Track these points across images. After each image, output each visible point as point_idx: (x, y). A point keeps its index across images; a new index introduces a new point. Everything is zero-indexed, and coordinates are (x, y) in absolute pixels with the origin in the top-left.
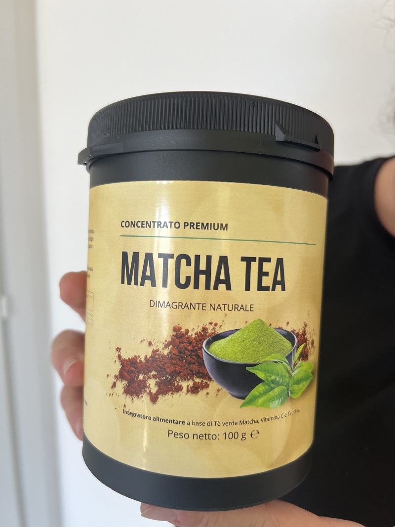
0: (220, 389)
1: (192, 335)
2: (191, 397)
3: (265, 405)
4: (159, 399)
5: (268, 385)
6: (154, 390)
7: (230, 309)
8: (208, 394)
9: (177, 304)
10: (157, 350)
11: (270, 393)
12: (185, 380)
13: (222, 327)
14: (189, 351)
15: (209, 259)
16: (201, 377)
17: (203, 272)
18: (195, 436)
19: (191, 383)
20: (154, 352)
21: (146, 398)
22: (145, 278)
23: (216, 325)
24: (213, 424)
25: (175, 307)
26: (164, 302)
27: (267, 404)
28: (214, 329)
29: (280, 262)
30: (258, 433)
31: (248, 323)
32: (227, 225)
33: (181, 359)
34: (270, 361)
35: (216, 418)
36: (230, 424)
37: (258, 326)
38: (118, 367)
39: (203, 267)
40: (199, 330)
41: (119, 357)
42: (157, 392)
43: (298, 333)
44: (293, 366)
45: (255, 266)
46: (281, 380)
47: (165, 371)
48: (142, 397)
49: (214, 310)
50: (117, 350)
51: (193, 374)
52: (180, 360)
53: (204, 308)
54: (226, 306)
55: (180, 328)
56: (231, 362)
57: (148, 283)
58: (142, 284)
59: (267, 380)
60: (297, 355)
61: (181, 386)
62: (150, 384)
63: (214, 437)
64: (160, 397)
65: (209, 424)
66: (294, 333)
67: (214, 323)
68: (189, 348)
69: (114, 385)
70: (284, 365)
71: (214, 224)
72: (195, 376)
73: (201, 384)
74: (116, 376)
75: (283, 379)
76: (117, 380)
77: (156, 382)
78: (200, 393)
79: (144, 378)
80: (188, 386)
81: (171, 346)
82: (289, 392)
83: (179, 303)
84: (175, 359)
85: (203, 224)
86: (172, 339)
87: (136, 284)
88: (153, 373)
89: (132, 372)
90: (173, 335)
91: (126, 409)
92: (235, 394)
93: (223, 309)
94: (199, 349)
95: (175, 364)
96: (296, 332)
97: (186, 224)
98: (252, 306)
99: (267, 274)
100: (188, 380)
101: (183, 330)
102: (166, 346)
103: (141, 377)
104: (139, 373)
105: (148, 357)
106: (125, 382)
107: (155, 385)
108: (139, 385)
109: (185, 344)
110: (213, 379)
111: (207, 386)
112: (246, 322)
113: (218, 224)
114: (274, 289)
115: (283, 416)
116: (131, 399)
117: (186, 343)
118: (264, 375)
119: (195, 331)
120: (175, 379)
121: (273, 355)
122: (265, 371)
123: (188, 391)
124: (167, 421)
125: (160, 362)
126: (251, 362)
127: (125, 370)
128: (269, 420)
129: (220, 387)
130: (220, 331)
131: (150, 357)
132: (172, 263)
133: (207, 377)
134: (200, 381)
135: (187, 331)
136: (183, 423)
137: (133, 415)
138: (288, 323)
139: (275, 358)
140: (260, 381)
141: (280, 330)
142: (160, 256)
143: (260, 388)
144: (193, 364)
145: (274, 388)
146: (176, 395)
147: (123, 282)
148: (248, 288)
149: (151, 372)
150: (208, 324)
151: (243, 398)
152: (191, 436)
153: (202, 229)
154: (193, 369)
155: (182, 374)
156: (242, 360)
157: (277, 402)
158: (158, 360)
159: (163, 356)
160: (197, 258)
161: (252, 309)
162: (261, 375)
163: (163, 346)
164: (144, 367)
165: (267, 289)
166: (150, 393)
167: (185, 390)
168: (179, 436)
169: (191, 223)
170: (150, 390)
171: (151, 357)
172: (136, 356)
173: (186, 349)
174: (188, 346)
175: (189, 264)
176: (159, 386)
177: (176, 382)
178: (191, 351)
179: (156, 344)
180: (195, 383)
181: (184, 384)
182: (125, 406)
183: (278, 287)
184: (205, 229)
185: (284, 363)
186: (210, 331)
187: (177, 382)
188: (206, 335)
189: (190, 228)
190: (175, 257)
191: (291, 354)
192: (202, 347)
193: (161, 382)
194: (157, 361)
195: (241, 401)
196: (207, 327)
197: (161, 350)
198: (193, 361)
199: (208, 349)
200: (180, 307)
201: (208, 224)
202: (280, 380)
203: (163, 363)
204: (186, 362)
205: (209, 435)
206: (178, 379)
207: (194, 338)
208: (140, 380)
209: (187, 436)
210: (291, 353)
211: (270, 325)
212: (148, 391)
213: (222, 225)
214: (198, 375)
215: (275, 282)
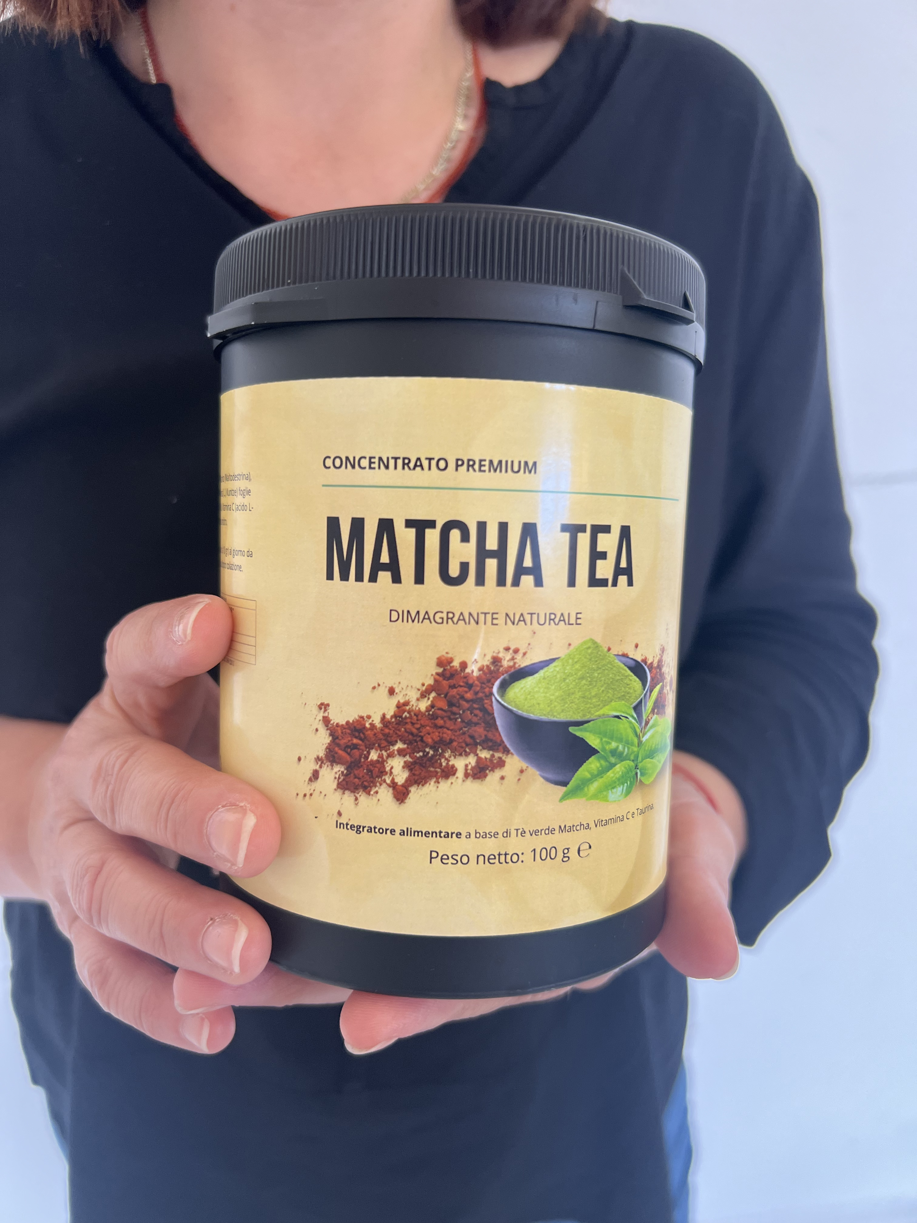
0: (524, 768)
1: (473, 672)
2: (472, 785)
3: (599, 794)
4: (410, 795)
5: (605, 759)
6: (401, 776)
7: (542, 622)
8: (502, 778)
9: (444, 615)
10: (407, 703)
11: (609, 773)
12: (461, 755)
13: (527, 655)
14: (467, 701)
15: (503, 528)
16: (490, 749)
17: (492, 554)
18: (481, 858)
19: (472, 760)
20: (399, 706)
21: (384, 793)
22: (377, 566)
23: (516, 651)
24: (514, 833)
25: (440, 621)
26: (418, 612)
27: (605, 793)
28: (513, 659)
29: (625, 532)
30: (590, 847)
31: (572, 647)
32: (535, 464)
33: (452, 717)
34: (608, 716)
35: (517, 823)
36: (543, 832)
37: (589, 651)
38: (324, 739)
39: (492, 544)
40: (487, 661)
41: (326, 721)
42: (406, 781)
43: (652, 663)
44: (643, 724)
45: (584, 539)
46: (626, 749)
47: (422, 740)
48: (377, 792)
49: (513, 623)
50: (321, 709)
51: (476, 744)
52: (450, 719)
53: (495, 622)
54: (535, 616)
55: (451, 661)
56: (544, 718)
57: (385, 576)
58: (373, 578)
59: (604, 749)
60: (650, 704)
61: (453, 766)
62: (392, 768)
63: (515, 858)
64: (413, 789)
65: (505, 835)
66: (646, 663)
67: (513, 648)
68: (469, 696)
69: (315, 776)
70: (630, 723)
71: (512, 462)
72: (479, 747)
73: (491, 760)
74: (318, 759)
75: (628, 748)
76: (321, 767)
77: (405, 762)
78: (489, 778)
79: (381, 756)
80: (466, 766)
81: (433, 694)
82: (638, 771)
83: (448, 613)
84: (442, 718)
85: (491, 462)
86: (436, 681)
87: (359, 578)
88: (399, 745)
89: (355, 747)
90: (437, 674)
91: (343, 820)
92: (550, 776)
93: (528, 621)
94: (486, 696)
95: (441, 727)
96: (649, 662)
97: (460, 463)
98: (579, 616)
99: (603, 556)
100: (467, 755)
101: (456, 664)
102: (424, 695)
103: (374, 756)
104: (370, 747)
105: (388, 717)
106: (339, 769)
107: (403, 767)
108: (370, 771)
109: (461, 689)
110: (512, 751)
111: (501, 764)
112: (570, 645)
113: (520, 462)
114: (615, 584)
115: (630, 816)
116: (353, 798)
117: (461, 686)
118: (598, 741)
119: (479, 665)
120: (442, 755)
121: (613, 703)
122: (600, 734)
123: (467, 775)
124: (427, 834)
125: (413, 724)
126: (578, 718)
127: (338, 745)
128: (607, 823)
129: (524, 765)
130: (523, 662)
131: (392, 717)
132: (432, 537)
133: (501, 748)
134: (488, 756)
135: (464, 665)
136: (459, 835)
137: (359, 829)
138: (637, 646)
139: (616, 710)
140: (593, 752)
141: (624, 659)
142: (409, 523)
143: (592, 764)
144: (476, 724)
145: (614, 765)
146: (444, 785)
147: (330, 576)
148: (572, 582)
149: (393, 743)
150: (502, 650)
151: (565, 784)
152: (473, 860)
153: (490, 471)
154: (476, 735)
155: (455, 744)
156: (562, 715)
157: (620, 789)
158: (408, 720)
159: (418, 714)
160: (482, 527)
161: (579, 621)
162: (593, 741)
163: (418, 695)
164: (381, 736)
165: (603, 583)
166: (393, 785)
167: (460, 774)
168: (451, 861)
169: (469, 460)
170: (393, 779)
171: (395, 716)
172: (362, 717)
173: (462, 698)
174: (466, 692)
175: (465, 538)
176: (411, 770)
177: (443, 760)
178: (472, 700)
179: (404, 692)
180: (479, 759)
181: (460, 763)
182: (340, 814)
183: (623, 579)
184: (495, 470)
185: (631, 719)
186: (505, 663)
187: (446, 759)
188: (498, 670)
189: (468, 470)
190: (439, 525)
191: (641, 702)
192: (491, 694)
193: (414, 763)
194: (406, 723)
195: (561, 790)
196: (501, 655)
197: (413, 702)
198: (475, 719)
199: (503, 700)
200: (450, 621)
201: (500, 462)
202: (624, 749)
203: (418, 726)
204: (463, 721)
205: (506, 854)
206: (447, 755)
207: (477, 677)
208: (372, 760)
209: (465, 860)
210: (642, 699)
211: (609, 649)
212: (388, 781)
213: (526, 463)
214: (485, 745)
215: (618, 571)
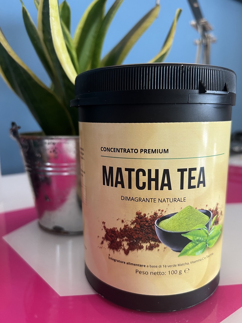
0: (166, 247)
1: (148, 217)
2: (148, 252)
3: (193, 254)
4: (130, 253)
5: (195, 243)
6: (127, 247)
7: (171, 201)
8: (158, 250)
9: (138, 199)
10: (127, 225)
11: (196, 247)
12: (145, 242)
13: (166, 212)
14: (146, 226)
15: (157, 171)
16: (154, 241)
17: (153, 180)
18: (152, 273)
19: (148, 244)
20: (125, 226)
21: (122, 252)
22: (117, 182)
23: (162, 211)
24: (162, 266)
25: (137, 201)
26: (130, 197)
27: (194, 253)
28: (161, 213)
29: (202, 169)
30: (189, 270)
31: (182, 209)
32: (168, 150)
34: (196, 229)
35: (164, 263)
36: (172, 266)
37: (189, 210)
38: (103, 233)
39: (153, 176)
40: (152, 214)
41: (105, 227)
42: (128, 249)
43: (213, 210)
44: (209, 230)
45: (186, 174)
46: (202, 239)
47: (132, 237)
48: (119, 251)
49: (161, 202)
50: (103, 223)
51: (150, 239)
52: (141, 231)
53: (155, 201)
54: (169, 200)
55: (141, 213)
56: (172, 232)
57: (119, 186)
58: (116, 186)
59: (194, 240)
60: (212, 223)
61: (142, 246)
62: (124, 244)
63: (163, 274)
64: (130, 251)
65: (160, 267)
66: (210, 210)
67: (161, 210)
68: (147, 224)
69: (102, 243)
70: (204, 230)
71: (160, 149)
72: (151, 241)
73: (155, 245)
74: (103, 238)
75: (203, 238)
76: (104, 240)
77: (127, 243)
78: (154, 250)
79: (120, 240)
80: (147, 246)
81: (135, 223)
82: (207, 244)
84: (138, 231)
85: (152, 150)
86: (136, 219)
87: (112, 185)
88: (125, 238)
89: (113, 236)
90: (136, 217)
91: (111, 257)
92: (175, 249)
93: (166, 201)
94: (152, 225)
95: (138, 234)
96: (212, 210)
97: (142, 150)
98: (185, 199)
99: (194, 178)
100: (147, 243)
101: (142, 214)
102: (132, 223)
104: (117, 237)
105: (122, 229)
106: (109, 242)
107: (127, 244)
108: (117, 244)
109: (144, 222)
110: (161, 242)
111: (158, 246)
113: (162, 149)
114: (198, 187)
115: (204, 259)
116: (113, 251)
117: (144, 221)
118: (192, 237)
119: (150, 215)
120: (139, 242)
121: (198, 225)
122: (193, 235)
123: (147, 249)
124: (135, 265)
125: (130, 232)
126: (185, 231)
127: (108, 235)
128: (195, 262)
129: (166, 246)
130: (165, 214)
131: (123, 229)
132: (134, 174)
133: (158, 241)
134: (154, 243)
135: (145, 215)
136: (145, 266)
137: (115, 260)
138: (207, 206)
139: (199, 227)
140: (190, 241)
141: (202, 211)
142: (126, 169)
143: (190, 245)
144: (149, 233)
145: (198, 244)
146: (139, 251)
147: (104, 184)
148: (182, 188)
150: (157, 210)
151: (180, 252)
152: (149, 273)
153: (152, 153)
154: (150, 237)
155: (143, 239)
156: (179, 230)
157: (200, 251)
158: (128, 231)
159: (131, 229)
160: (150, 171)
162: (190, 238)
164: (120, 234)
165: (194, 187)
166: (124, 249)
167: (145, 248)
168: (142, 273)
169: (145, 150)
170: (124, 248)
171: (124, 229)
172: (114, 228)
173: (145, 225)
175: (144, 174)
176: (129, 246)
178: (148, 226)
179: (126, 222)
180: (151, 244)
181: (144, 245)
182: (109, 255)
183: (201, 185)
184: (154, 153)
186: (159, 215)
187: (140, 243)
188: (156, 217)
189: (145, 153)
190: (136, 170)
191: (208, 223)
192: (154, 224)
193: (130, 244)
195: (179, 253)
196: (157, 212)
197: (129, 225)
199: (158, 225)
200: (140, 201)
201: (155, 150)
204: (145, 232)
205: (160, 272)
206: (140, 242)
207: (149, 219)
208: (118, 241)
209: (147, 273)
211: (196, 208)
212: (123, 248)
214: (153, 240)
215: (199, 182)
